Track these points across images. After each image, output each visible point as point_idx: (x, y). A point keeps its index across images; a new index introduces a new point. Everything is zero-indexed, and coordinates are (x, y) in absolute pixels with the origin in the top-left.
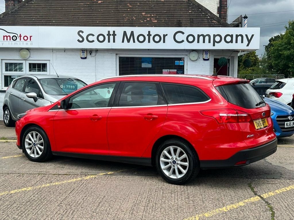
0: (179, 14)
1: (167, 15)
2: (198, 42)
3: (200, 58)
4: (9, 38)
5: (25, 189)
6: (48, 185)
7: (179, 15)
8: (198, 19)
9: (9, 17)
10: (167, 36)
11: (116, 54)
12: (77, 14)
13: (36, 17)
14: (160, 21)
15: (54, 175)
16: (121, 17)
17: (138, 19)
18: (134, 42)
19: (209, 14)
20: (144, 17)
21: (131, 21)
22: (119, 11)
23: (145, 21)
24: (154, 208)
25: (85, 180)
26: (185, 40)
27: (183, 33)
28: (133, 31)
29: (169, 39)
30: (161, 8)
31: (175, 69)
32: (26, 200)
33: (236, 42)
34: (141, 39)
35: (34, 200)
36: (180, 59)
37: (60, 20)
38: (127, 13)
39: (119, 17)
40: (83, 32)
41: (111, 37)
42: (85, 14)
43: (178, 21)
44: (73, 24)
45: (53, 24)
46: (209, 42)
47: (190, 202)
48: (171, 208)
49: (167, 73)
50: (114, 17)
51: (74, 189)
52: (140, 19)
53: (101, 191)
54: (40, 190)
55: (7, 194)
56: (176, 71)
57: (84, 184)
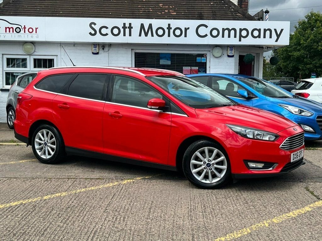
0: (200, 6)
1: (186, 7)
2: (223, 36)
3: (224, 54)
4: (11, 29)
5: (59, 194)
6: (83, 190)
7: (201, 8)
8: (221, 12)
9: (10, 7)
10: (189, 29)
11: (132, 49)
12: (87, 5)
13: (41, 8)
14: (179, 13)
15: (86, 179)
16: (137, 8)
17: (155, 11)
18: (152, 36)
19: (233, 7)
20: (163, 9)
21: (148, 13)
22: (134, 2)
23: (163, 13)
24: (213, 213)
25: (124, 185)
26: (209, 34)
27: (206, 26)
28: (151, 24)
29: (191, 33)
31: (196, 66)
32: (65, 206)
33: (264, 37)
34: (160, 32)
35: (74, 206)
36: (202, 56)
37: (68, 10)
38: (143, 4)
39: (134, 8)
40: (95, 24)
41: (127, 30)
42: (95, 5)
43: (200, 14)
44: (83, 15)
45: (60, 15)
46: (235, 37)
47: (251, 208)
48: (233, 214)
49: (187, 71)
50: (128, 8)
51: (115, 194)
52: (157, 11)
53: (146, 196)
54: (77, 196)
55: (41, 201)
56: (198, 68)
57: (124, 188)
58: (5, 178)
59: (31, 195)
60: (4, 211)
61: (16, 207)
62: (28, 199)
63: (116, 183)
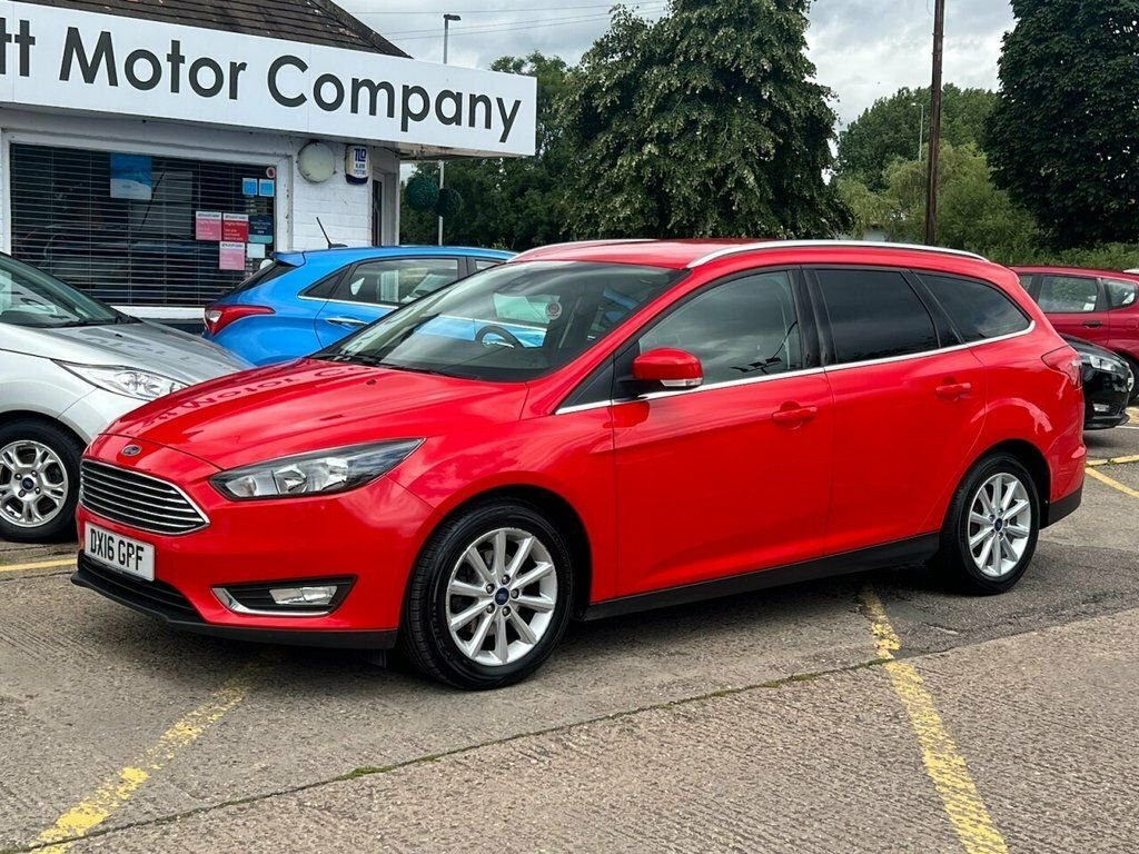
2: (354, 108)
3: (335, 173)
10: (244, 69)
11: (3, 130)
18: (111, 84)
26: (310, 96)
27: (303, 67)
29: (253, 83)
31: (240, 210)
33: (472, 122)
36: (260, 172)
41: (12, 51)
46: (391, 114)
49: (212, 227)
56: (247, 220)
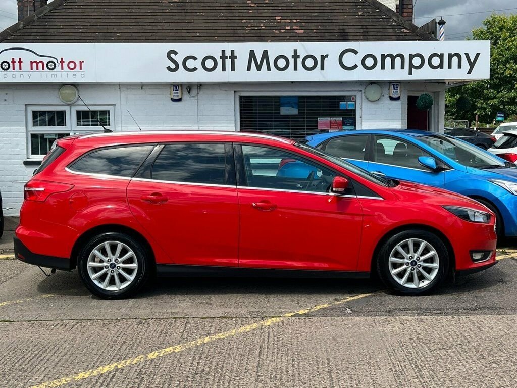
0: (342, 17)
1: (320, 21)
2: (383, 67)
3: (383, 96)
5: (171, 349)
7: (343, 21)
8: (375, 27)
9: (35, 27)
10: (327, 57)
11: (235, 92)
12: (159, 21)
13: (85, 27)
14: (309, 31)
16: (240, 25)
17: (269, 28)
18: (268, 70)
19: (395, 18)
20: (281, 24)
21: (258, 31)
22: (234, 14)
23: (282, 31)
26: (360, 65)
27: (356, 52)
28: (267, 50)
29: (332, 63)
30: (309, 8)
31: (339, 116)
32: (189, 372)
33: (450, 67)
34: (282, 63)
35: (204, 370)
36: (348, 99)
37: (129, 31)
38: (248, 18)
40: (176, 53)
41: (228, 62)
42: (173, 21)
43: (342, 31)
44: (154, 38)
45: (116, 38)
46: (403, 67)
47: (493, 366)
48: (469, 379)
49: (325, 124)
50: (226, 25)
51: (261, 346)
52: (272, 28)
53: (313, 348)
54: (201, 351)
55: (146, 362)
56: (342, 120)
57: (271, 334)
58: (72, 321)
59: (127, 352)
60: (93, 384)
61: (111, 376)
62: (124, 360)
63: (255, 325)
